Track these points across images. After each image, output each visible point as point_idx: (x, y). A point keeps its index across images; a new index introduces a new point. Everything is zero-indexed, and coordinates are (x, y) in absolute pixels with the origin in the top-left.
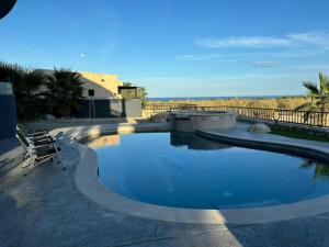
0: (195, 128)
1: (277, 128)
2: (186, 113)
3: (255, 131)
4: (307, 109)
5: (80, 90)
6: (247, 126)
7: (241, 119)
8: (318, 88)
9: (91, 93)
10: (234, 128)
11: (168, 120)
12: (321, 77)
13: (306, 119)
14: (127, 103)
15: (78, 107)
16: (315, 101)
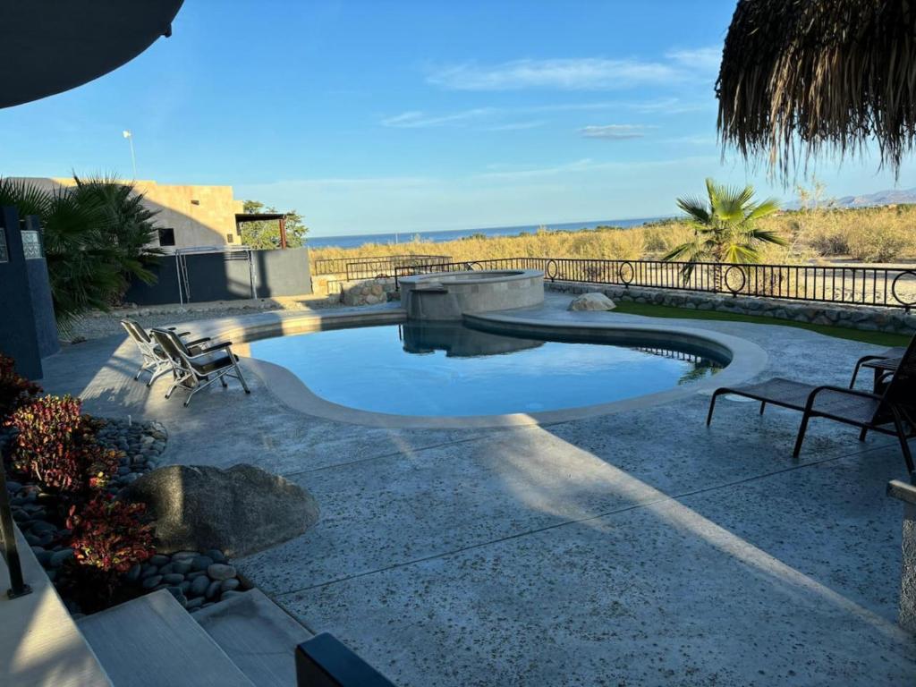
0: (459, 310)
1: (628, 300)
2: (434, 279)
3: (583, 308)
4: (686, 258)
5: (144, 233)
6: (566, 300)
7: (553, 287)
8: (709, 211)
9: (168, 237)
10: (540, 307)
11: (391, 298)
12: (710, 190)
13: (687, 278)
14: (270, 262)
15: (148, 278)
16: (702, 239)
